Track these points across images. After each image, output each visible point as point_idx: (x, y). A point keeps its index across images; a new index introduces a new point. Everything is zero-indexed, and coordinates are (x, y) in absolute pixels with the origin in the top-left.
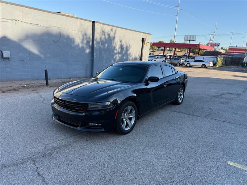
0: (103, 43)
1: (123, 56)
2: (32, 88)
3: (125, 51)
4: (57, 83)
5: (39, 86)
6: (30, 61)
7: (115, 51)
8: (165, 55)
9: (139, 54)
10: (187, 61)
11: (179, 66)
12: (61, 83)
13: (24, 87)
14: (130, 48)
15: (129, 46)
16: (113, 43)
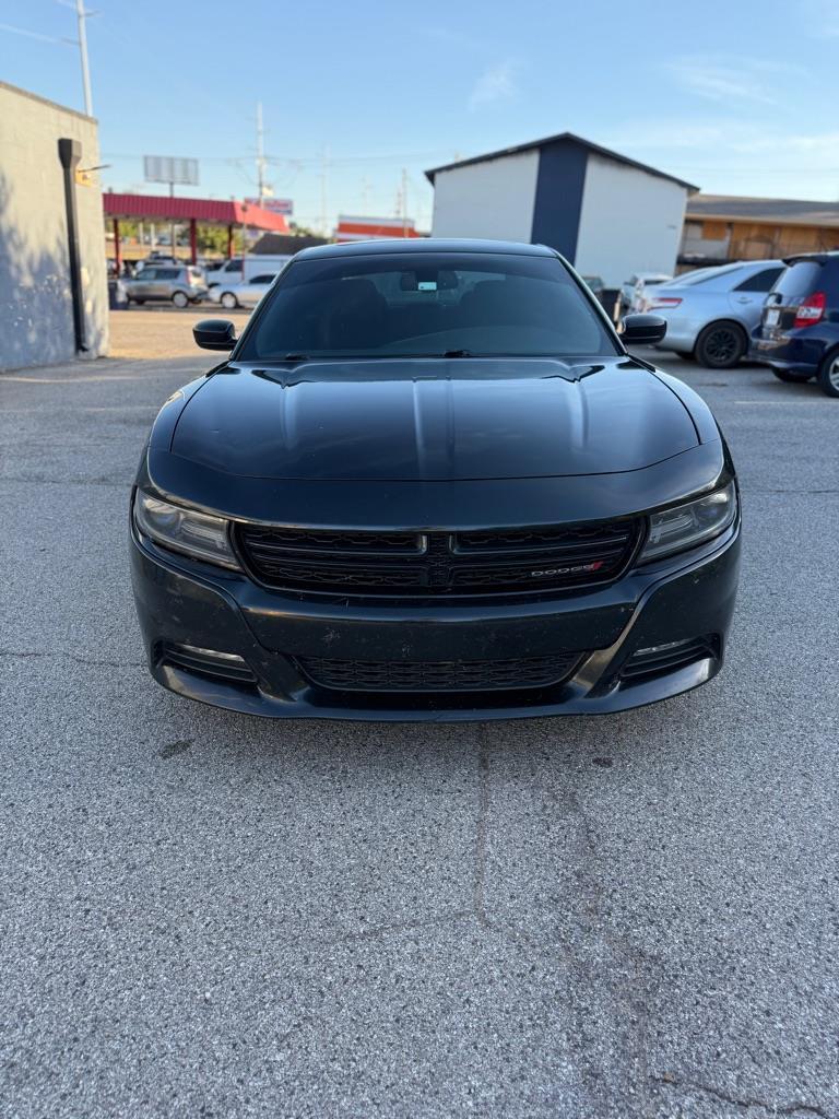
9: (60, 233)
11: (186, 306)
14: (8, 198)
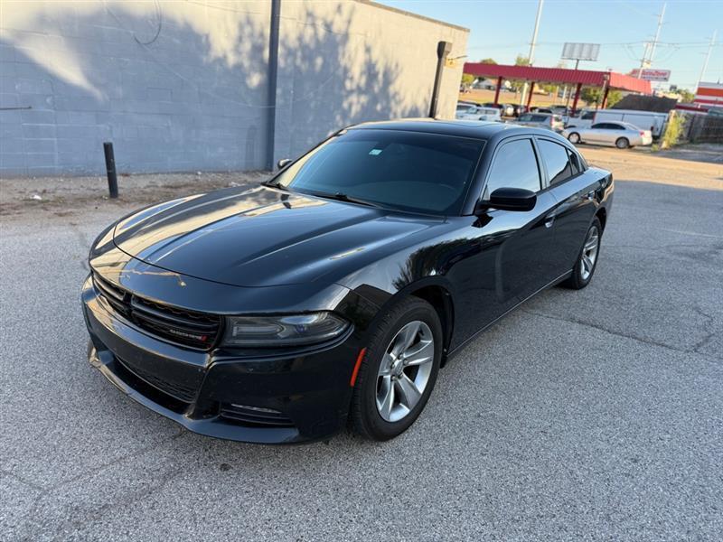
0: (308, 53)
1: (374, 100)
2: (58, 206)
3: (381, 84)
4: (148, 190)
5: (82, 201)
6: (55, 109)
7: (348, 85)
8: (499, 102)
9: (427, 96)
10: (569, 124)
12: (162, 189)
13: (30, 203)
14: (397, 76)
15: (393, 67)
16: (340, 57)
